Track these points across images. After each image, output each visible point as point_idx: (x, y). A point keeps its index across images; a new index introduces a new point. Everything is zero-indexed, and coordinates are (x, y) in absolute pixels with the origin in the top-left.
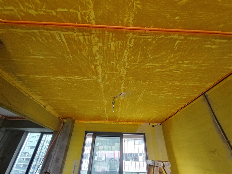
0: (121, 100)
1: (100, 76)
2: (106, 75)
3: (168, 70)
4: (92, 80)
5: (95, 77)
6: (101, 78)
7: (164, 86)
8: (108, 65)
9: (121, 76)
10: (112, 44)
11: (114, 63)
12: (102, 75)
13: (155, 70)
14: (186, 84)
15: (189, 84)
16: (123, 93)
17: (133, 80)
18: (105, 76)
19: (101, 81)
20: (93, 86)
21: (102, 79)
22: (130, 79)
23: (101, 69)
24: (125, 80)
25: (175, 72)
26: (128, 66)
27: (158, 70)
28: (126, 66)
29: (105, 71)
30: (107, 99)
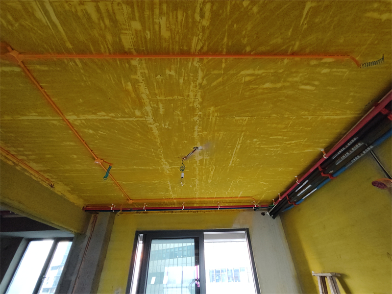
0: (198, 162)
1: (148, 109)
2: (161, 105)
3: (288, 84)
4: (134, 119)
5: (138, 113)
6: (150, 114)
7: (280, 126)
8: (160, 80)
9: (191, 105)
10: (163, 21)
11: (173, 73)
12: (152, 105)
13: (262, 86)
14: (326, 117)
15: (332, 117)
16: (200, 148)
17: (216, 114)
18: (158, 108)
19: (151, 121)
20: (139, 135)
21: (153, 115)
22: (211, 112)
23: (148, 93)
24: (200, 116)
25: (303, 90)
26: (203, 79)
27: (267, 85)
28: (200, 80)
29: (156, 94)
30: (169, 163)
